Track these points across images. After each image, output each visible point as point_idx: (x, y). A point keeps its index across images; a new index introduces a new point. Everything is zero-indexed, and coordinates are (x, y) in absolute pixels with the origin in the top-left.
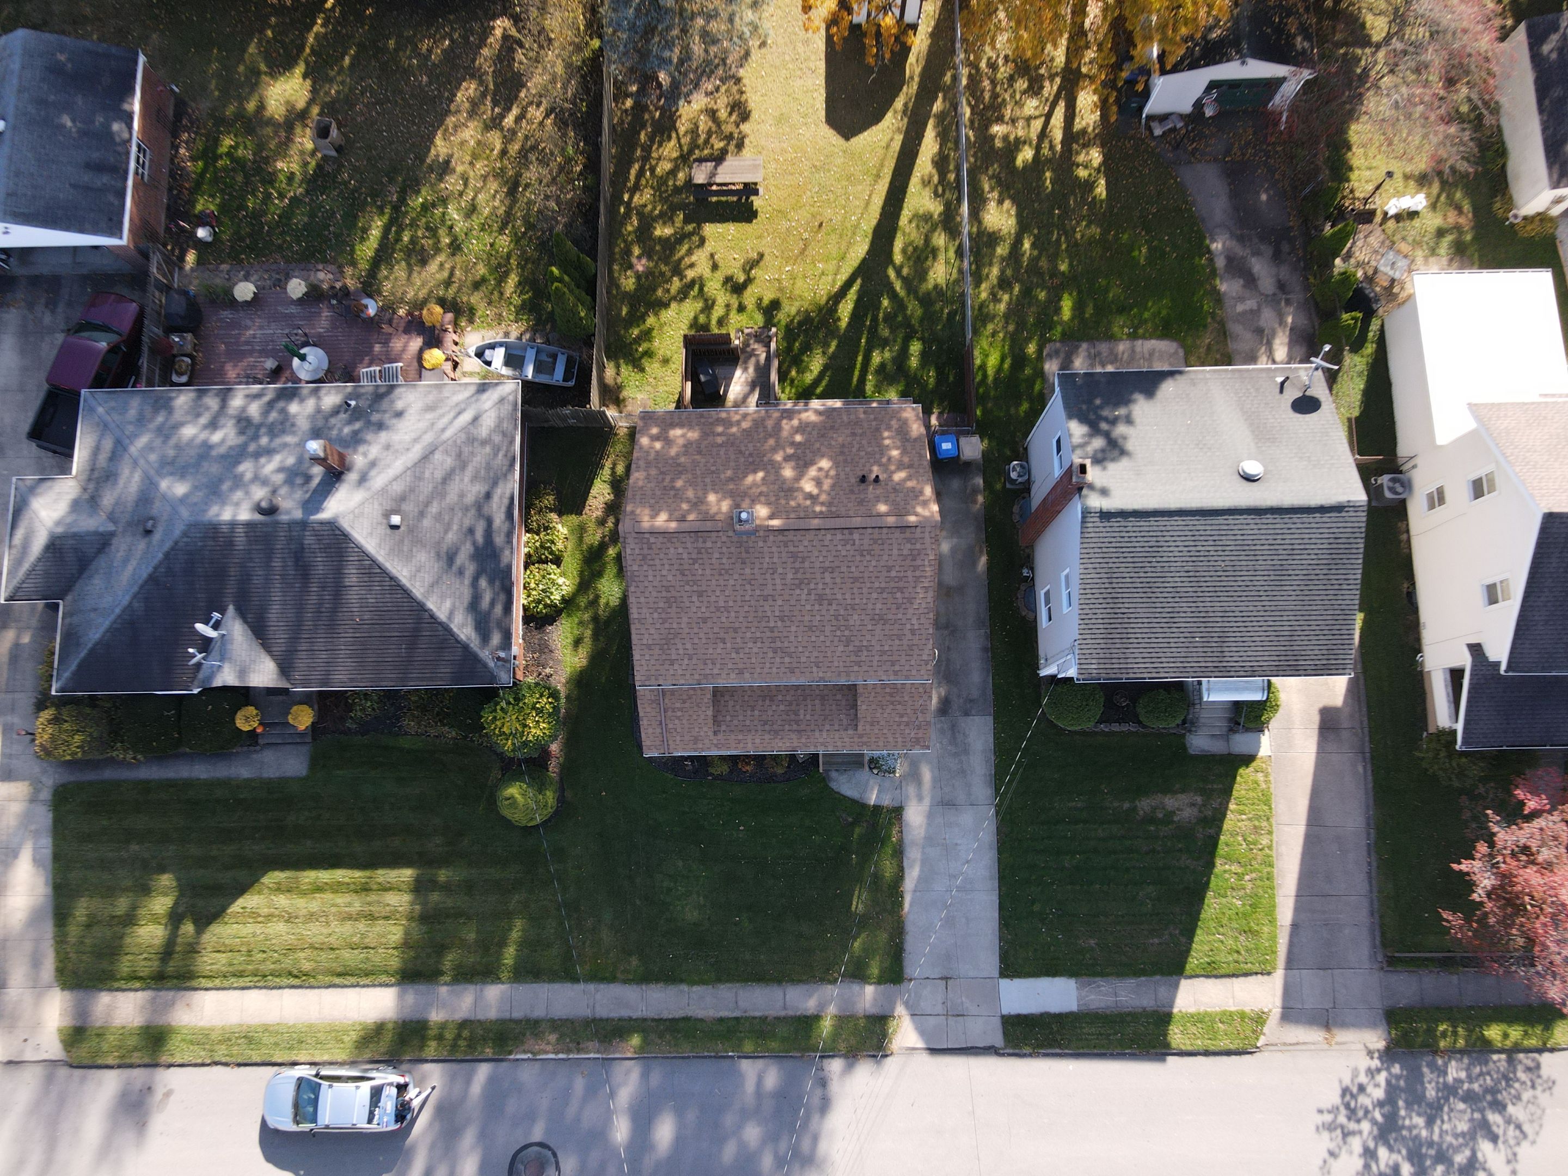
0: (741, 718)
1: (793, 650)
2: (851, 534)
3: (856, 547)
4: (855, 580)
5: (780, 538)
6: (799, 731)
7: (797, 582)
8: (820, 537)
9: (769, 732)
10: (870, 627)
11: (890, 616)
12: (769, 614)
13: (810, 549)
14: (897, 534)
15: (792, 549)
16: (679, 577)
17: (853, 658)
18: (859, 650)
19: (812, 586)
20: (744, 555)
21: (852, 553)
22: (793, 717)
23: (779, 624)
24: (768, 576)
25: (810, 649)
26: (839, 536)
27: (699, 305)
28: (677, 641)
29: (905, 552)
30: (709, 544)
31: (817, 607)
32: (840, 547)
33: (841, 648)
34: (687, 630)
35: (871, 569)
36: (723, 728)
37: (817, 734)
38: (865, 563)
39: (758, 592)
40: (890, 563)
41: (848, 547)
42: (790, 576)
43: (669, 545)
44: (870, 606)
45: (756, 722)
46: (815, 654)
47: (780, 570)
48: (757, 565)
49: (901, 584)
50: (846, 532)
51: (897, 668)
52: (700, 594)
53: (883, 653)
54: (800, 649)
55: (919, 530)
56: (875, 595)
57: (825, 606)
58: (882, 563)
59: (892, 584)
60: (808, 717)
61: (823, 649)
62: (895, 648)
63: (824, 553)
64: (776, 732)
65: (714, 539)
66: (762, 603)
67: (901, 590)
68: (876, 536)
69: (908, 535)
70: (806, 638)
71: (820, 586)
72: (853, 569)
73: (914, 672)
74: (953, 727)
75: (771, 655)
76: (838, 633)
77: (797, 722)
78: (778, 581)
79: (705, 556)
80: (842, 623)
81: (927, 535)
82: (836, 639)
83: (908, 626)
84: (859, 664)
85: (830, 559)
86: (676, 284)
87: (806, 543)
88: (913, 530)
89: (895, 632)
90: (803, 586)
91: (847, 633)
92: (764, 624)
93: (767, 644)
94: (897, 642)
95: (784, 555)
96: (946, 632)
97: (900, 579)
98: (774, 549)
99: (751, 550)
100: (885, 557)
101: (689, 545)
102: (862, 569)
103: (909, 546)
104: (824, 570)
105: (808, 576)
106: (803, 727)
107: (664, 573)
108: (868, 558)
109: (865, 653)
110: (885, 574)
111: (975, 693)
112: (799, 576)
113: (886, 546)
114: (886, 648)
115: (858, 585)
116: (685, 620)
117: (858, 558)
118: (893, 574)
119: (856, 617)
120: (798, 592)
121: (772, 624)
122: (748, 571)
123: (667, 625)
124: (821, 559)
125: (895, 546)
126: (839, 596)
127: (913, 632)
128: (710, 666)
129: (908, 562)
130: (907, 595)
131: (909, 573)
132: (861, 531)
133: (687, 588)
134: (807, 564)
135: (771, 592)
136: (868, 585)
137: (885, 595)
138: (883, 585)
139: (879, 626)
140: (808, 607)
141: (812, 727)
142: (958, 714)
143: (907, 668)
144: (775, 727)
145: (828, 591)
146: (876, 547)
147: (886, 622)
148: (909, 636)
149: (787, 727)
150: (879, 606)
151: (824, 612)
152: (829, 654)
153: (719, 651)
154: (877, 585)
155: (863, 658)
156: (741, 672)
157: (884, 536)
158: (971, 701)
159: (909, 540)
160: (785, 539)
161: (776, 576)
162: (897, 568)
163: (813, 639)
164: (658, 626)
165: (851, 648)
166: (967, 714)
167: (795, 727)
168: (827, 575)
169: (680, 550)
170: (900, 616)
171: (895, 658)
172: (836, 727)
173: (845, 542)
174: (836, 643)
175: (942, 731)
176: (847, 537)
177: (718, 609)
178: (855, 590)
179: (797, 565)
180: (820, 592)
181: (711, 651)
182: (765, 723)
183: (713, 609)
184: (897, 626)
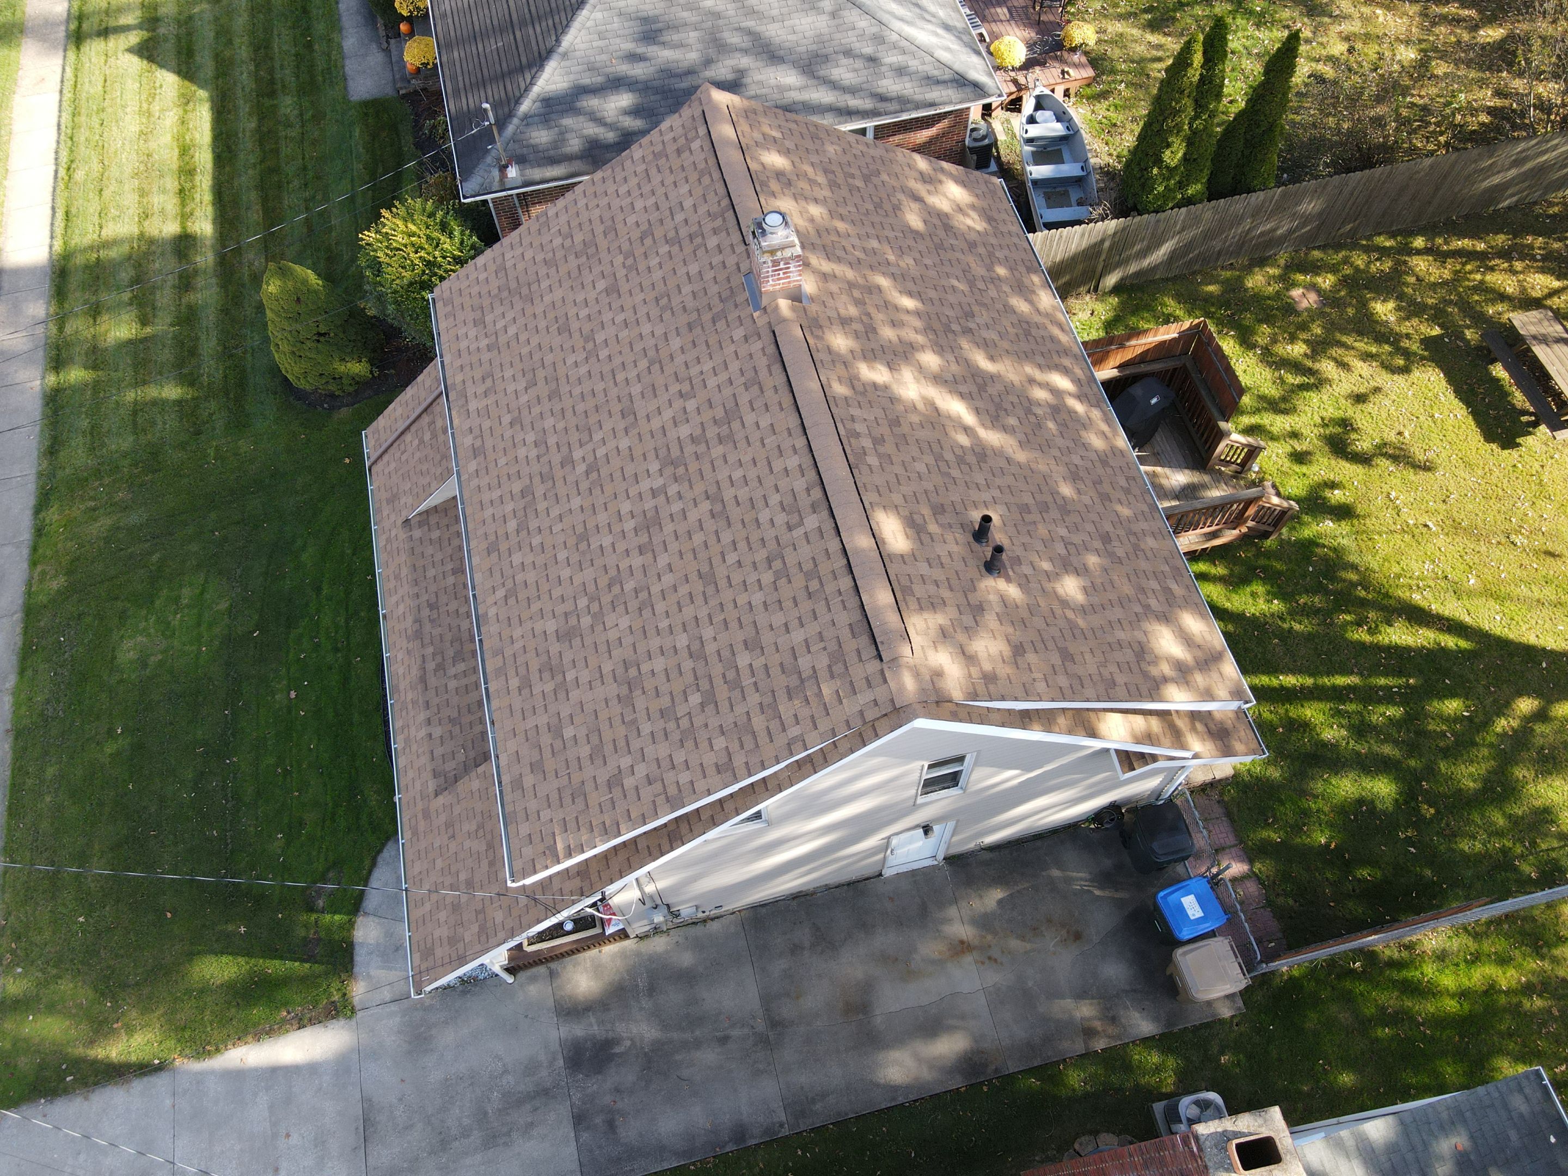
0: (439, 557)
1: (533, 524)
2: (814, 508)
3: (785, 537)
4: (708, 578)
5: (762, 362)
6: (423, 680)
7: (675, 452)
8: (786, 444)
9: (418, 621)
10: (607, 668)
11: (640, 703)
12: (597, 437)
13: (755, 436)
14: (844, 618)
15: (744, 399)
16: (636, 234)
17: (535, 665)
18: (551, 669)
19: (673, 490)
20: (706, 317)
21: (770, 534)
22: (450, 653)
23: (581, 468)
24: (674, 388)
25: (540, 560)
26: (800, 484)
27: (1273, 392)
28: (518, 305)
29: (804, 663)
30: (712, 242)
31: (629, 525)
32: (774, 499)
33: (551, 626)
34: (539, 310)
35: (742, 600)
36: (417, 533)
37: (422, 716)
38: (752, 579)
39: (636, 389)
40: (767, 638)
41: (781, 519)
42: (684, 431)
43: (693, 177)
44: (655, 643)
45: (433, 588)
46: (531, 576)
47: (691, 405)
48: (691, 356)
49: (722, 692)
50: (817, 493)
51: (529, 780)
52: (614, 290)
53: (556, 730)
54: (536, 541)
55: (873, 667)
56: (682, 641)
57: (635, 541)
58: (762, 619)
59: (717, 669)
60: (452, 684)
61: (545, 587)
62: (571, 754)
63: (752, 474)
64: (418, 635)
65: (726, 243)
66: (616, 408)
67: (710, 700)
68: (824, 568)
69: (850, 645)
70: (560, 539)
71: (676, 507)
72: (732, 558)
73: (524, 829)
74: (544, 1093)
75: (517, 487)
76: (583, 602)
77: (440, 667)
78: (668, 414)
79: (688, 249)
80: (606, 599)
81: (864, 698)
82: (568, 606)
83: (625, 762)
84: (526, 684)
85: (743, 494)
86: (1298, 350)
87: (765, 422)
88: (869, 652)
89: (607, 735)
90: (669, 471)
91: (586, 621)
92: (574, 437)
93: (536, 468)
94: (585, 751)
95: (727, 392)
96: (760, 1025)
97: (735, 684)
98: (734, 366)
99: (721, 325)
100: (778, 619)
101: (702, 209)
102: (737, 578)
103: (822, 662)
104: (714, 497)
105: (693, 467)
106: (433, 681)
107: (639, 205)
108: (767, 578)
109: (549, 687)
110: (739, 636)
111: (630, 1131)
112: (689, 449)
113: (805, 606)
114: (568, 732)
115: (698, 587)
116: (558, 294)
117: (760, 555)
118: (743, 660)
119: (624, 622)
120: (654, 467)
121: (577, 454)
122: (676, 343)
123: (543, 271)
124: (737, 474)
125: (812, 629)
126: (663, 560)
127: (615, 782)
128: (481, 389)
129: (780, 681)
130: (698, 721)
131: (754, 699)
132: (828, 526)
133: (619, 260)
134: (717, 451)
135: (641, 414)
136: (703, 614)
137: (688, 665)
138: (711, 648)
139: (612, 689)
140: (626, 507)
141: (436, 701)
142: (577, 1097)
143: (533, 805)
144: (427, 627)
145: (669, 528)
146: (799, 581)
147: (626, 700)
148: (603, 776)
149: (430, 650)
150: (659, 664)
151: (621, 547)
152: (535, 607)
153: (511, 388)
154: (708, 633)
155: (537, 690)
156: (476, 452)
157: (830, 588)
158: (611, 1125)
159: (838, 656)
160: (763, 373)
161: (678, 404)
162: (758, 663)
163: (562, 556)
164: (539, 258)
165: (555, 648)
166: (579, 1120)
167: (431, 666)
168: (705, 506)
169: (688, 203)
170: (646, 728)
171: (550, 764)
172: (439, 751)
173: (791, 507)
174: (560, 609)
175: (531, 1068)
176: (804, 502)
177: (590, 338)
178: (683, 590)
179: (712, 432)
180: (664, 514)
181: (508, 373)
182: (432, 606)
183: (586, 329)
184: (621, 731)
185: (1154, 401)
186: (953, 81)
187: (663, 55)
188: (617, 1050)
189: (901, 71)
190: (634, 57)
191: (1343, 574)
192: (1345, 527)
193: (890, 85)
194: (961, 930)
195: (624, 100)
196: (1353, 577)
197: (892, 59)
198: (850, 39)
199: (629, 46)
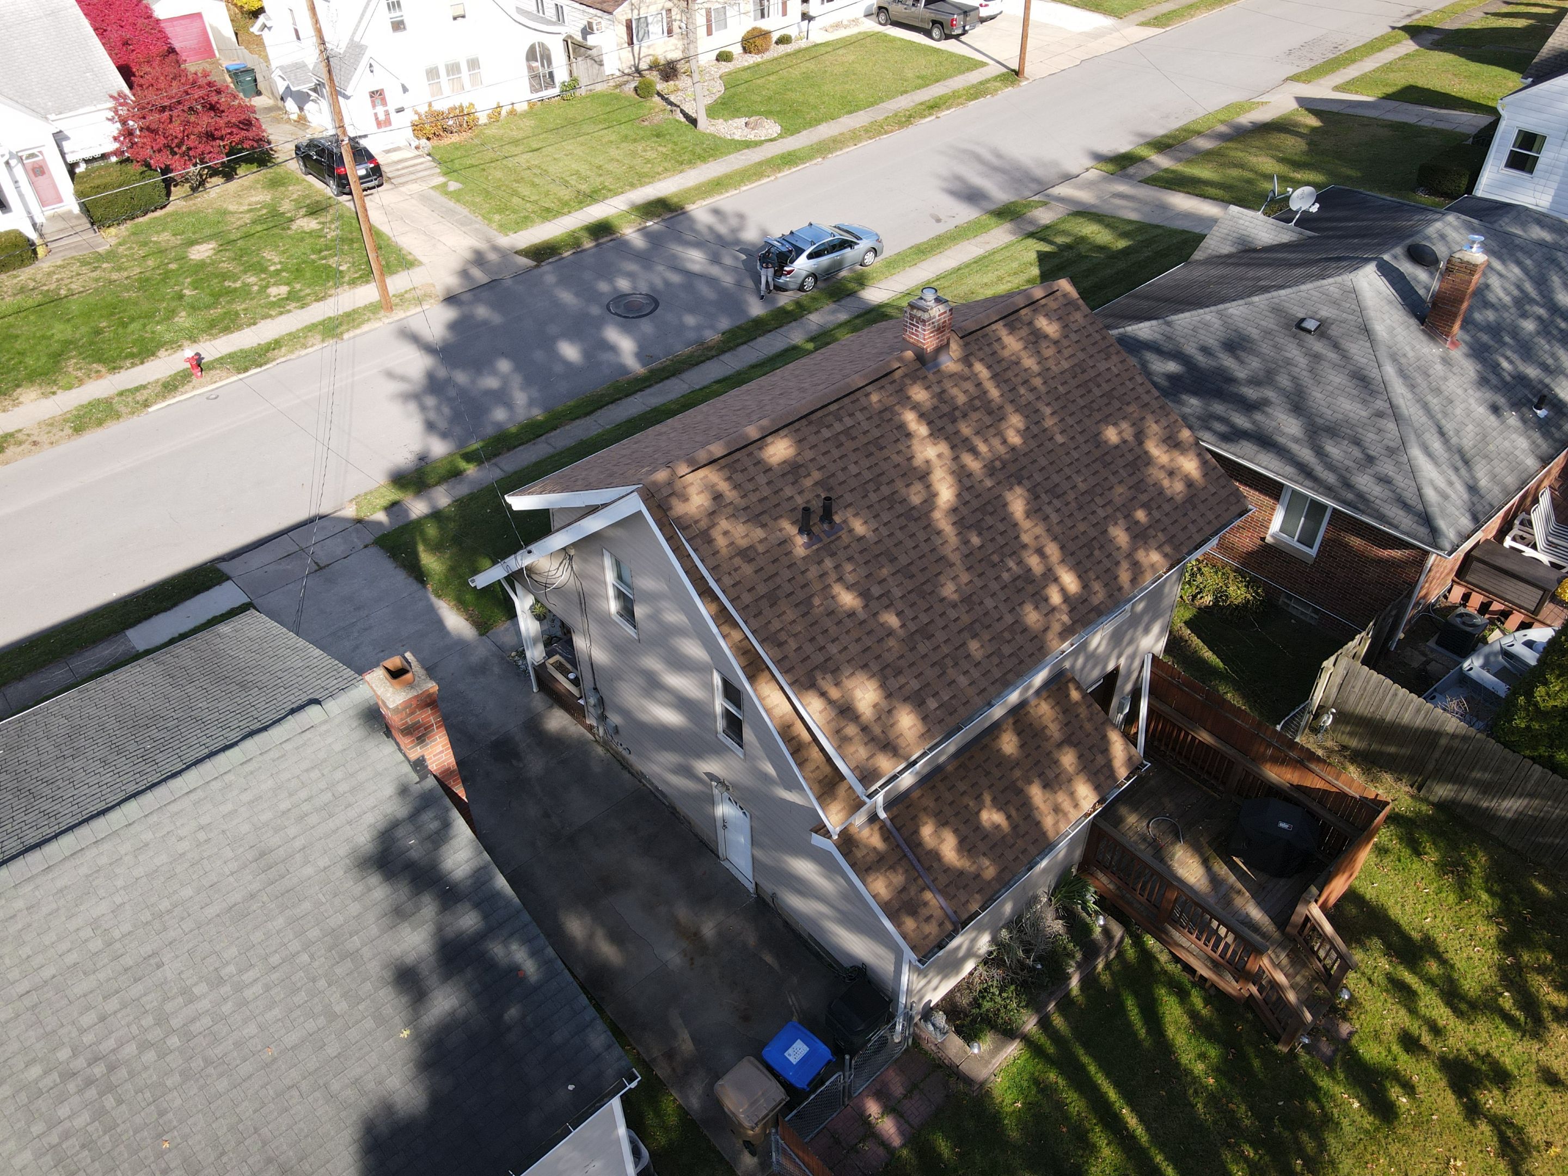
185: (1283, 825)
186: (1419, 515)
187: (1228, 362)
188: (514, 762)
189: (1384, 480)
190: (1205, 350)
191: (1305, 1137)
192: (1368, 1121)
193: (1364, 482)
194: (708, 930)
195: (1172, 367)
196: (1310, 1146)
197: (1387, 467)
198: (1370, 437)
199: (1212, 342)
